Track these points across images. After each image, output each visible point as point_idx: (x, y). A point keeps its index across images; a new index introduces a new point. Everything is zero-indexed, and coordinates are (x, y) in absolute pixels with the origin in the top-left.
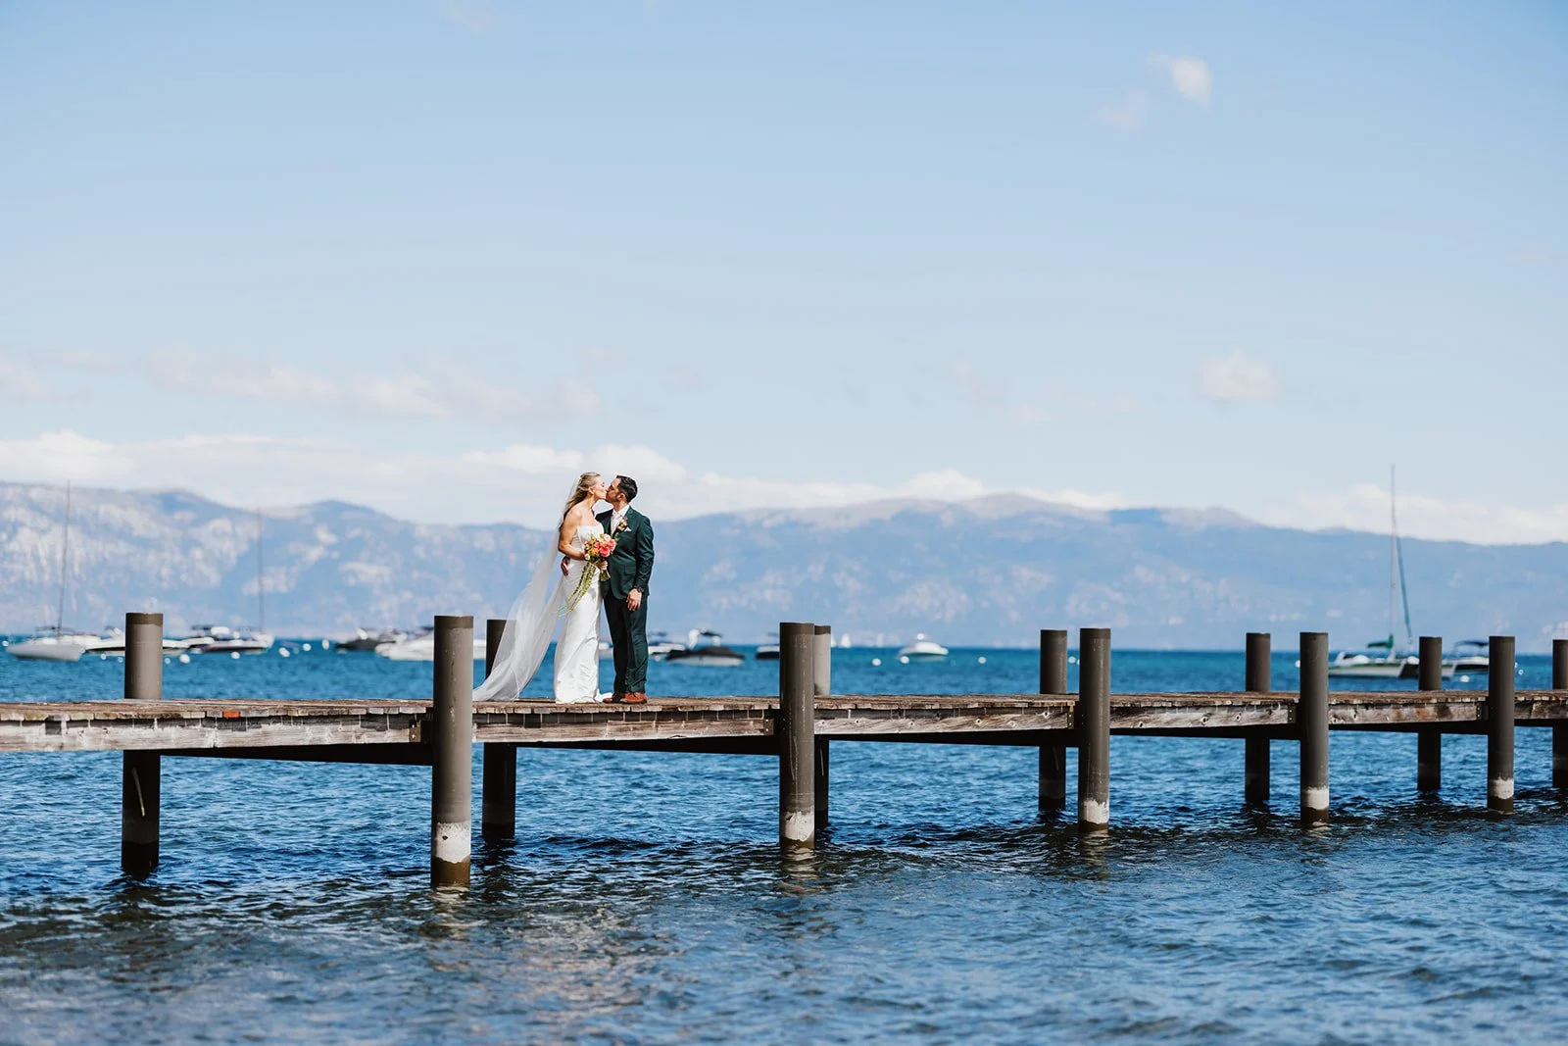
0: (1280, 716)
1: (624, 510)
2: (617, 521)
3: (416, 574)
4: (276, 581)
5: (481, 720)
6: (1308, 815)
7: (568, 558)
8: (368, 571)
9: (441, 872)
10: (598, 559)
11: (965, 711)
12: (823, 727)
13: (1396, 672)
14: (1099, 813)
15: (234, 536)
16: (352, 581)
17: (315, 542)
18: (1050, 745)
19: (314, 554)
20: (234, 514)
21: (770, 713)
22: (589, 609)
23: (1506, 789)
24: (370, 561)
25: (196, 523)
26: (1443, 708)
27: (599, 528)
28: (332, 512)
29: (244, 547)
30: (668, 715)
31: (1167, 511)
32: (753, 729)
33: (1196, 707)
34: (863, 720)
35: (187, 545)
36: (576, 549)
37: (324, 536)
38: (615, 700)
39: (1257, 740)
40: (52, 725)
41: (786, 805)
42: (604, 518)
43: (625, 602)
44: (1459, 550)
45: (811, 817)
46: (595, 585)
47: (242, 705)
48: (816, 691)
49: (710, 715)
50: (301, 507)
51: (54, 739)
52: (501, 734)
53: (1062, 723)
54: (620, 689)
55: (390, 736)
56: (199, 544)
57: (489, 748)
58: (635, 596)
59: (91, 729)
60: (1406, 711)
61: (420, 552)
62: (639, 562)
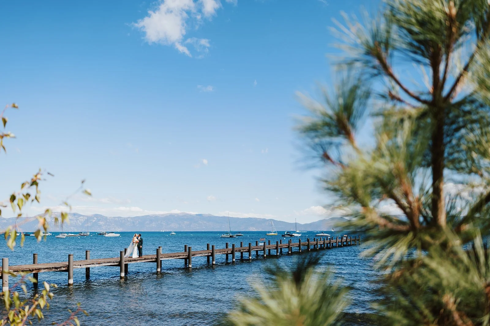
0: (210, 254)
1: (140, 237)
2: (139, 238)
3: (107, 223)
4: (89, 224)
5: (125, 261)
6: (213, 264)
7: (134, 243)
8: (101, 223)
9: (121, 278)
10: (137, 243)
11: (176, 256)
12: (161, 259)
13: (229, 237)
14: (190, 266)
15: (83, 219)
16: (99, 224)
17: (94, 219)
18: (186, 259)
19: (94, 221)
20: (83, 216)
21: (155, 258)
22: (136, 248)
23: (234, 260)
24: (101, 222)
25: (78, 217)
26: (227, 252)
27: (137, 239)
28: (96, 216)
29: (85, 220)
30: (145, 259)
31: (203, 214)
32: (154, 260)
33: (201, 254)
34: (165, 258)
35: (77, 220)
36: (135, 242)
37: (95, 219)
38: (139, 257)
39: (208, 257)
40: (81, 265)
41: (157, 268)
42: (137, 238)
43: (140, 247)
44: (238, 219)
45: (160, 269)
46: (137, 246)
47: (100, 261)
48: (160, 253)
49: (149, 259)
50: (92, 215)
51: (81, 267)
52: (126, 263)
53: (187, 257)
54: (139, 256)
55: (116, 264)
56: (78, 220)
57: (125, 264)
58: (141, 246)
59: (85, 266)
60: (223, 253)
61: (108, 220)
62: (141, 243)
